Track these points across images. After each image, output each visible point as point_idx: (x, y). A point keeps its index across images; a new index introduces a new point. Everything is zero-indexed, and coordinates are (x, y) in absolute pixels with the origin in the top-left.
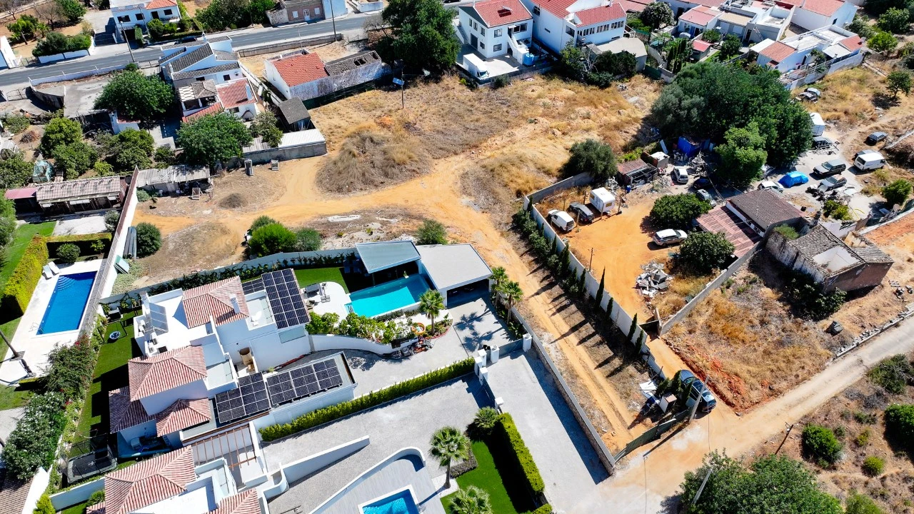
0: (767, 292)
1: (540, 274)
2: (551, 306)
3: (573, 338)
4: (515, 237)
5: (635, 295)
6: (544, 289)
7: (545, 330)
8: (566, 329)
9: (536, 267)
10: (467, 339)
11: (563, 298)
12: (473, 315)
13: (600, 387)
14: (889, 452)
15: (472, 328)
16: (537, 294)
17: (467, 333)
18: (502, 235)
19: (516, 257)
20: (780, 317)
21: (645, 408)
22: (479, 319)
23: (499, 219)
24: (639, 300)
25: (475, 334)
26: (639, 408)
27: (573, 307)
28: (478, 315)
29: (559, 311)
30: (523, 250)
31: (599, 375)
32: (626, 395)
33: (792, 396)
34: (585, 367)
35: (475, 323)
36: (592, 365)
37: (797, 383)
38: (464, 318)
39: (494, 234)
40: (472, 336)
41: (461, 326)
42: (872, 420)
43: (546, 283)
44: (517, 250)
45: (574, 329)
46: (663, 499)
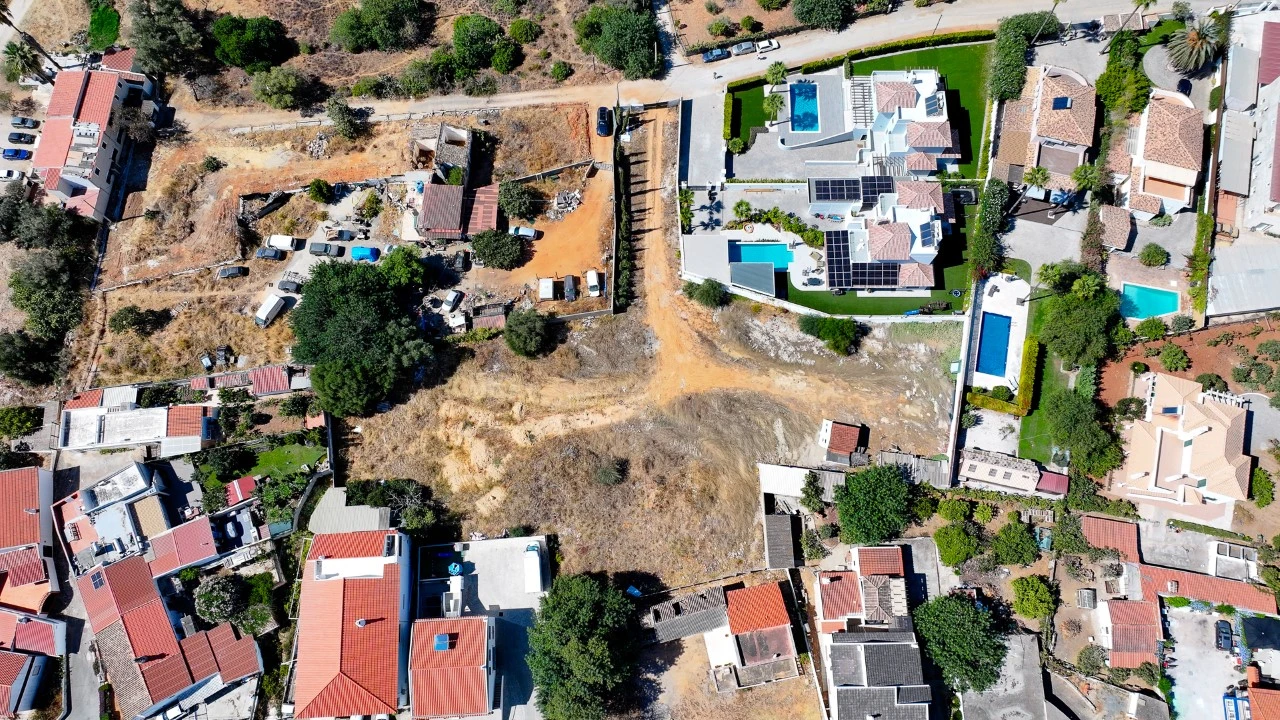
0: (497, 164)
1: (639, 245)
2: (647, 216)
3: (649, 186)
4: (637, 289)
5: (586, 198)
6: (644, 231)
7: (663, 199)
8: (648, 195)
9: (638, 254)
10: (718, 211)
11: (635, 218)
12: (706, 229)
13: (654, 149)
14: (528, 58)
15: (711, 219)
16: (650, 230)
17: (716, 216)
18: (645, 296)
19: (646, 270)
20: (507, 145)
21: (637, 127)
22: (703, 224)
23: (639, 314)
24: (587, 194)
25: (711, 213)
26: (640, 128)
27: (633, 209)
28: (702, 227)
29: (644, 210)
30: (638, 273)
31: (649, 156)
32: (643, 139)
33: (548, 101)
34: (654, 165)
35: (706, 221)
36: (649, 164)
37: (537, 107)
38: (713, 228)
39: (651, 299)
40: (714, 212)
41: (718, 223)
42: (519, 73)
43: (639, 236)
44: (643, 276)
45: (644, 192)
46: (663, 81)
